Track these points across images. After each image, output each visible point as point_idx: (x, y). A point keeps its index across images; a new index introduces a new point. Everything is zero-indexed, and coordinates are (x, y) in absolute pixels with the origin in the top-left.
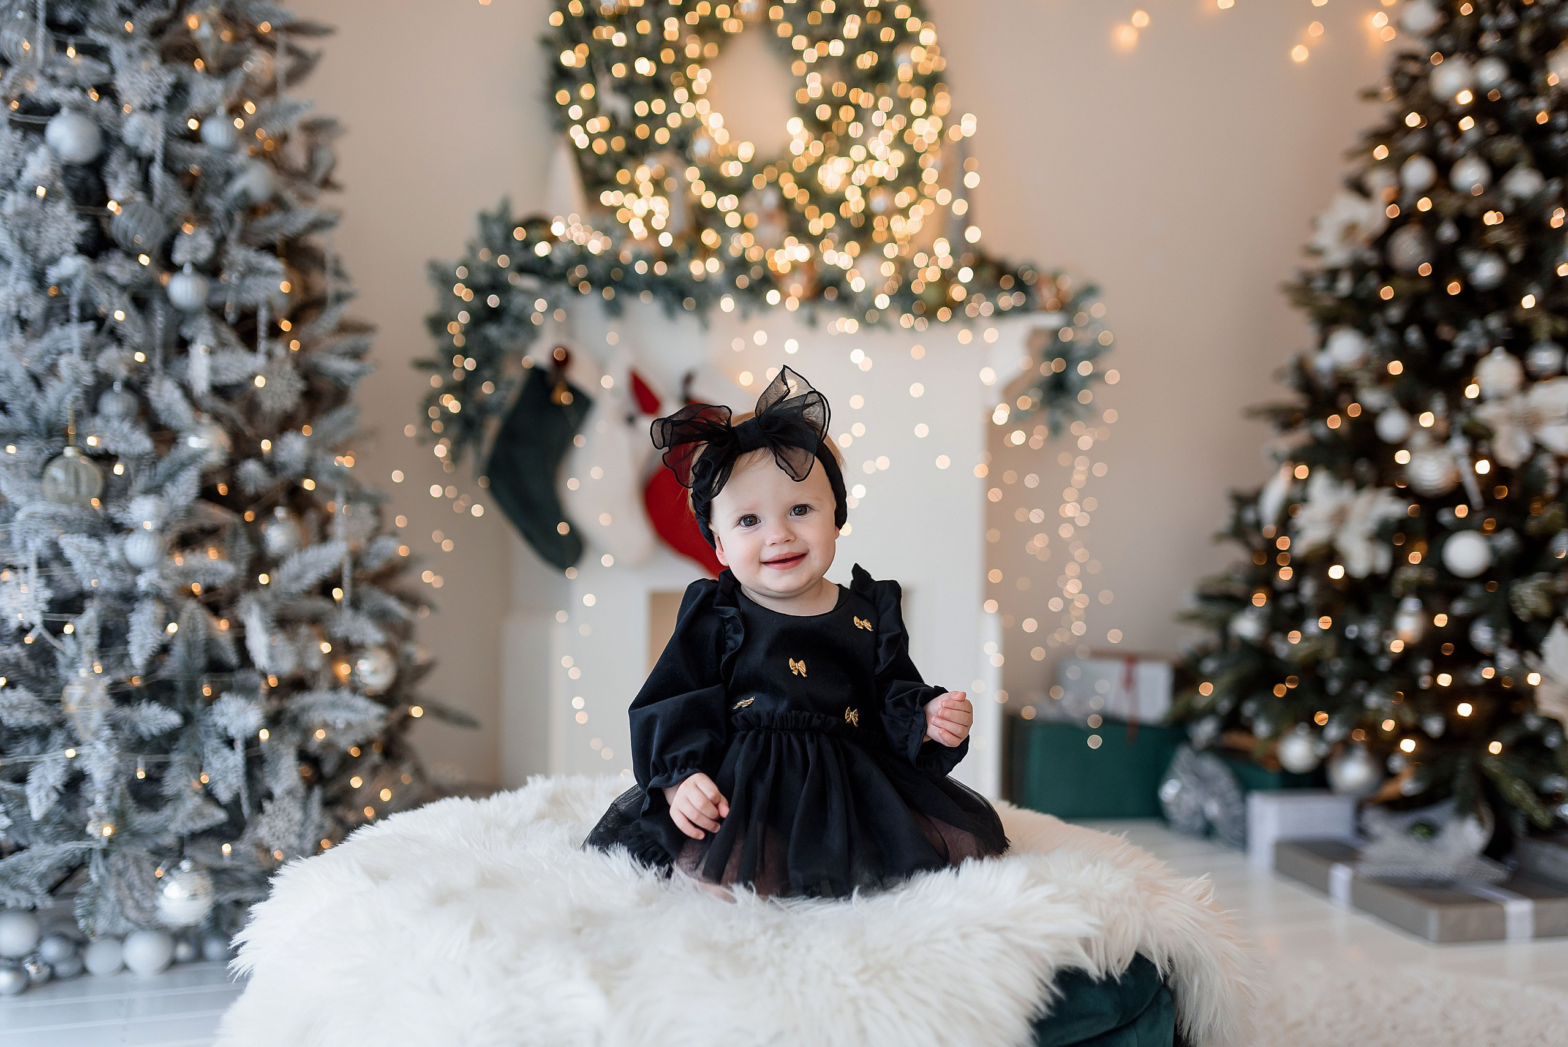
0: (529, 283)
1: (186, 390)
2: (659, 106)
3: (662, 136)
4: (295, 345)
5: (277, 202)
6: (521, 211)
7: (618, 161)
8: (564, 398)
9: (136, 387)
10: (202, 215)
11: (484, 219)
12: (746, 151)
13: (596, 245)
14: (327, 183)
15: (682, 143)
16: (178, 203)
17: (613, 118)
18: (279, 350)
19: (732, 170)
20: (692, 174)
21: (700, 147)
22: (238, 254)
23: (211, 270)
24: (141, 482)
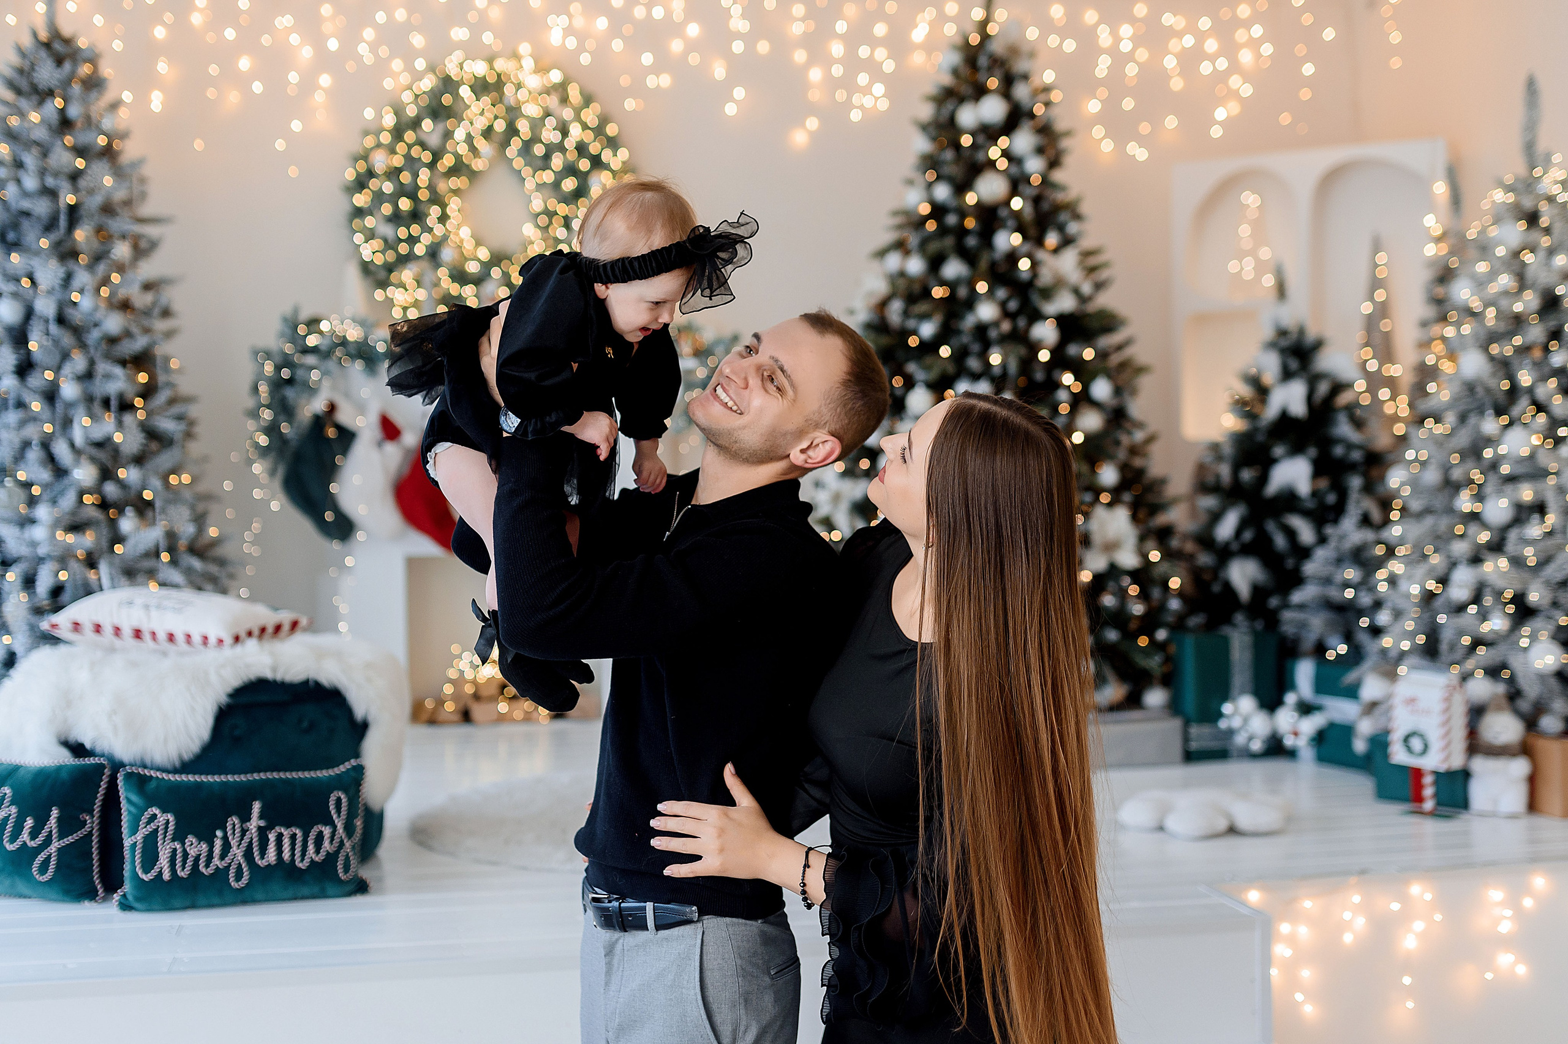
0: (310, 360)
1: (72, 445)
2: (415, 229)
3: (420, 250)
4: (141, 415)
5: (128, 334)
6: (305, 314)
7: (390, 268)
8: (331, 433)
9: (46, 445)
10: (83, 345)
11: (285, 320)
12: (484, 254)
13: (353, 334)
14: (166, 313)
15: (433, 254)
16: (67, 339)
17: (386, 241)
18: (128, 418)
19: (473, 268)
20: (443, 273)
21: (447, 254)
22: (102, 367)
23: (88, 376)
24: (45, 497)
